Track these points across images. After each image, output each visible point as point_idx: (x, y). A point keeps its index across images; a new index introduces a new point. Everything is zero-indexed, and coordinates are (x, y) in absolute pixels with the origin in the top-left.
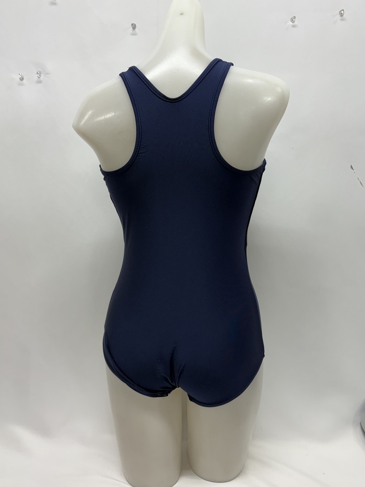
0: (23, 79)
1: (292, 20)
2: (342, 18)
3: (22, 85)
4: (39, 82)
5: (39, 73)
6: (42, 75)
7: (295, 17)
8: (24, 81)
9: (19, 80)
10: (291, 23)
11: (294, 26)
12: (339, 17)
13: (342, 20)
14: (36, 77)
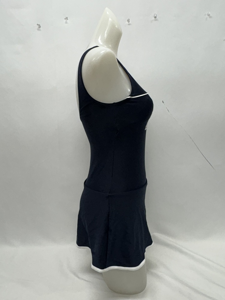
1: (128, 21)
2: (156, 19)
10: (128, 23)
12: (154, 19)
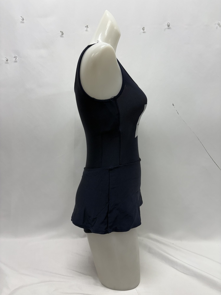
0: (8, 60)
1: (143, 29)
3: (8, 63)
4: (16, 62)
5: (15, 57)
6: (17, 58)
7: (144, 27)
8: (8, 61)
9: (6, 61)
11: (144, 32)
12: (167, 27)
13: (169, 28)
14: (14, 59)
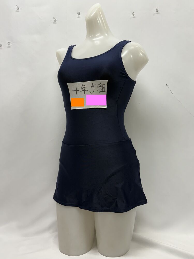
1: (133, 14)
4: (9, 47)
5: (9, 43)
6: (11, 44)
8: (2, 47)
11: (134, 17)
12: (156, 12)
13: (158, 14)
